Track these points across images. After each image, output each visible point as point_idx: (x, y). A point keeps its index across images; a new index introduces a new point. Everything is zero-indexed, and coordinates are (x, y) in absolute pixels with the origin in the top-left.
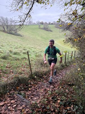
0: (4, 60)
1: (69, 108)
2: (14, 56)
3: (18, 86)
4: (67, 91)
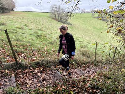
0: (51, 45)
1: (96, 91)
3: (58, 66)
4: (101, 80)
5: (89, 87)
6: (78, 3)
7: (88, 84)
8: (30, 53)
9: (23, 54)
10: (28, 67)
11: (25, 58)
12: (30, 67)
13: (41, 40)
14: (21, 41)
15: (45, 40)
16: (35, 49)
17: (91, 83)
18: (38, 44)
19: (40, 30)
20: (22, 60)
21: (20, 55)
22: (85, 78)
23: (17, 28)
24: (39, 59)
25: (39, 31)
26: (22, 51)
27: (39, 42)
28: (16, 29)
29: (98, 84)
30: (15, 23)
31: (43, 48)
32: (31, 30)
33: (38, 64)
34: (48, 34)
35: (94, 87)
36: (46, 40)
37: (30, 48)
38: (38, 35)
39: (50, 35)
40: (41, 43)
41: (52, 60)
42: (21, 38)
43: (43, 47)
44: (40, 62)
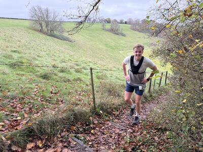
10: (6, 148)
13: (22, 73)
15: (31, 72)
16: (14, 94)
19: (15, 51)
27: (20, 77)
33: (31, 132)
34: (35, 59)
36: (33, 71)
38: (15, 61)
39: (37, 60)
40: (24, 78)
41: (60, 117)
43: (30, 86)
44: (35, 127)
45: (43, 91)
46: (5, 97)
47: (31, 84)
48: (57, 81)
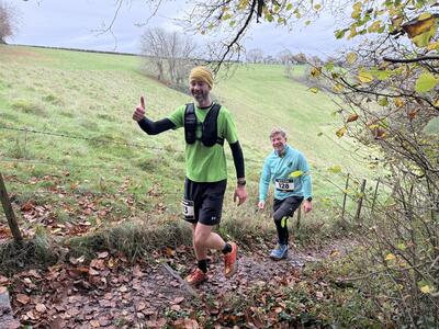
0: (145, 172)
2: (176, 165)
3: (173, 249)
4: (320, 294)
5: (283, 319)
6: (240, 33)
7: (279, 310)
8: (67, 205)
9: (40, 209)
10: (63, 257)
11: (49, 224)
12: (68, 256)
13: (107, 155)
14: (33, 157)
15: (124, 156)
16: (87, 187)
17: (288, 305)
18: (97, 169)
19: (103, 117)
20: (38, 232)
21: (29, 210)
22: (267, 290)
23: (16, 107)
24: (102, 226)
25: (101, 120)
26: (36, 198)
27: (103, 163)
28: (14, 113)
29: (309, 307)
30: (10, 91)
31: (118, 183)
32: (70, 116)
33: (100, 244)
35: (299, 319)
36: (128, 155)
37: (68, 185)
38: (99, 134)
40: (109, 165)
41: (150, 229)
42: (32, 148)
43: (116, 178)
44: (107, 236)
45: (136, 189)
46: (74, 191)
47: (119, 175)
48: (167, 176)
